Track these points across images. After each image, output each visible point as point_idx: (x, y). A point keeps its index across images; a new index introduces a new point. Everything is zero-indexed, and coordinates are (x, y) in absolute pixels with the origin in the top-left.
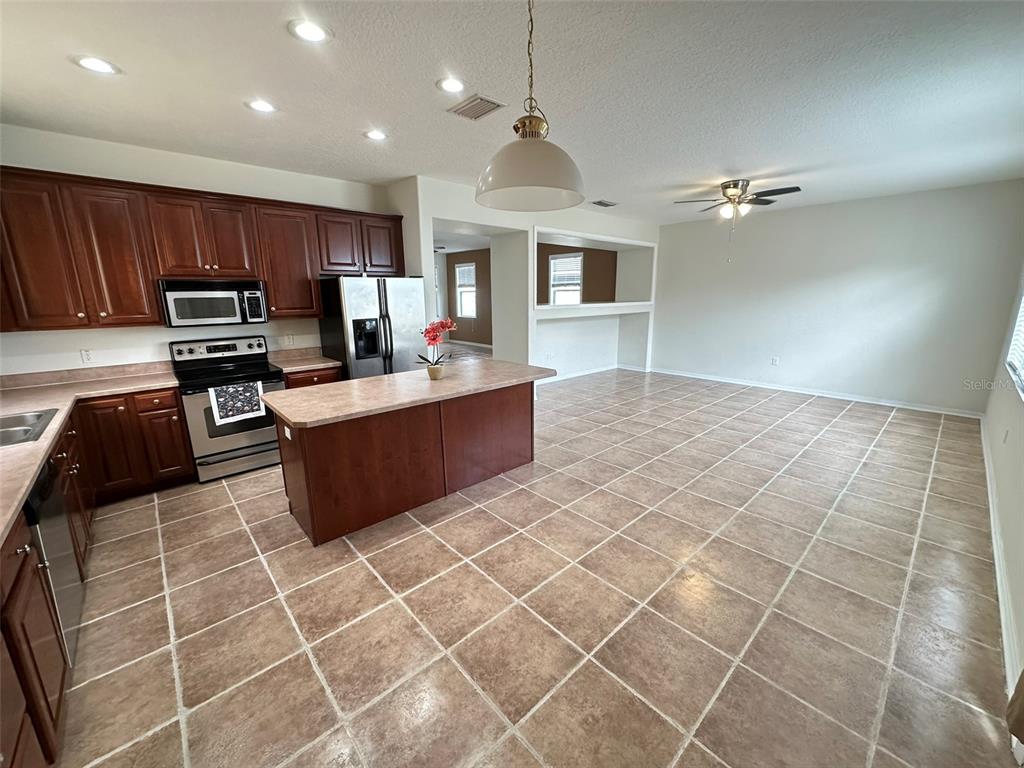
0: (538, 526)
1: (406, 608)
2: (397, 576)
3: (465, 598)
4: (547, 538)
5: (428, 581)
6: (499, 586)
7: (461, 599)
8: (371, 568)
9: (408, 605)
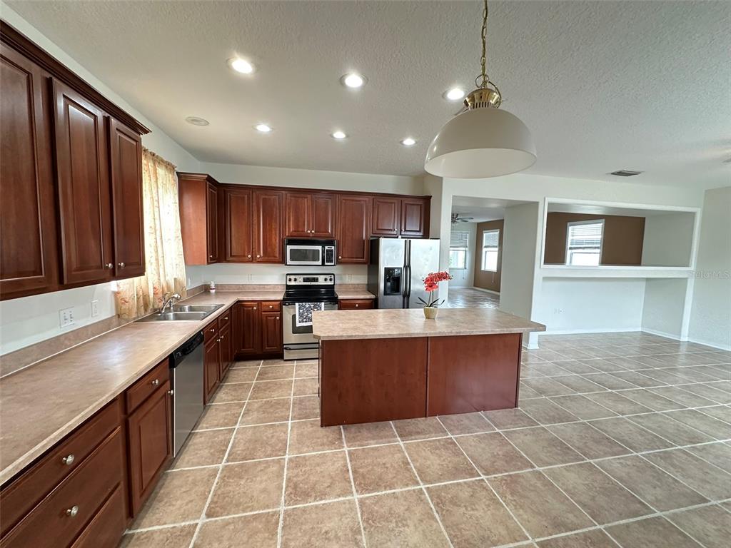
0: (502, 479)
1: (358, 510)
2: (364, 477)
3: (408, 526)
4: (509, 497)
5: (384, 492)
6: (443, 529)
7: (404, 526)
8: (348, 461)
9: (361, 508)
